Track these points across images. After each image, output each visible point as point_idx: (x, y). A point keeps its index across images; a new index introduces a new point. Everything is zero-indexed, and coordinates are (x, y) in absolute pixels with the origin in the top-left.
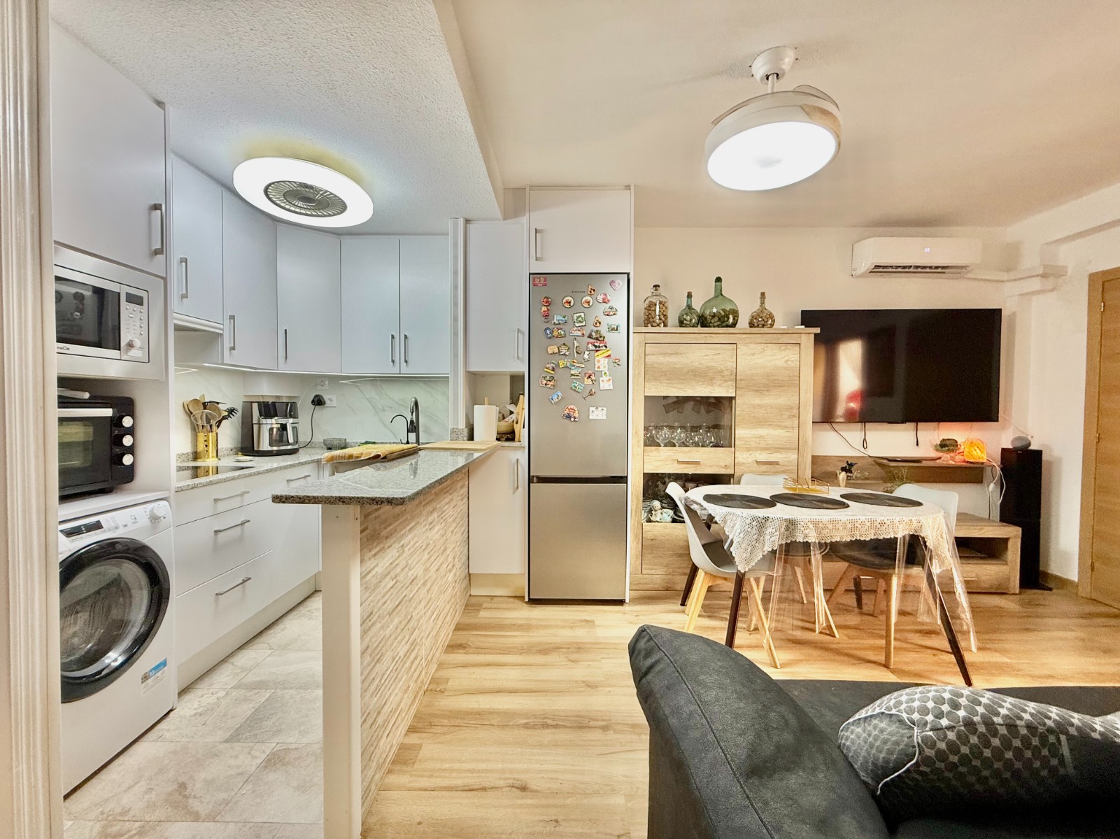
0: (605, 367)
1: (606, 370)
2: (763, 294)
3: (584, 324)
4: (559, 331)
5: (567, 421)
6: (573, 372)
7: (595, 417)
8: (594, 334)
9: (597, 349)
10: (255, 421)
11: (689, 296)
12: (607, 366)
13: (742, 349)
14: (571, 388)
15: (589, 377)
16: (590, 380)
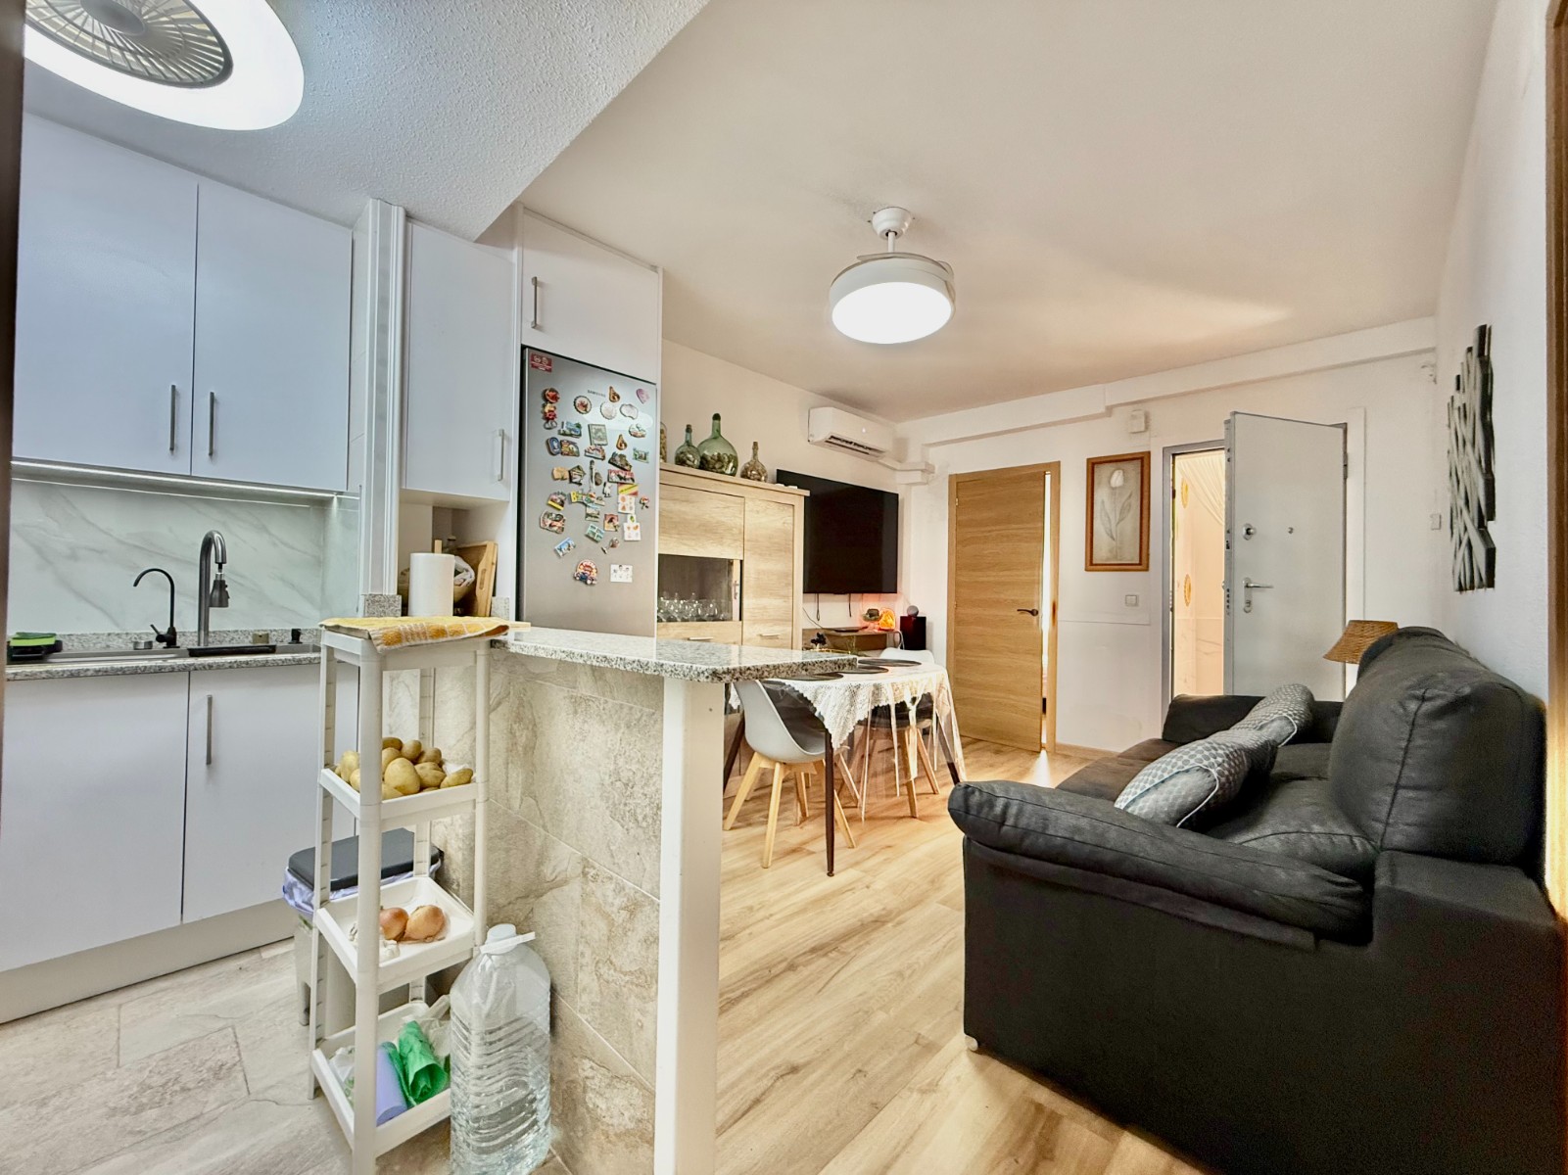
0: (631, 508)
1: (633, 512)
2: (755, 444)
3: (604, 443)
4: (571, 446)
5: (582, 584)
6: (589, 511)
7: (618, 580)
8: (617, 458)
9: (623, 481)
11: (689, 429)
12: (634, 507)
13: (749, 505)
14: (587, 536)
15: (611, 521)
16: (611, 525)
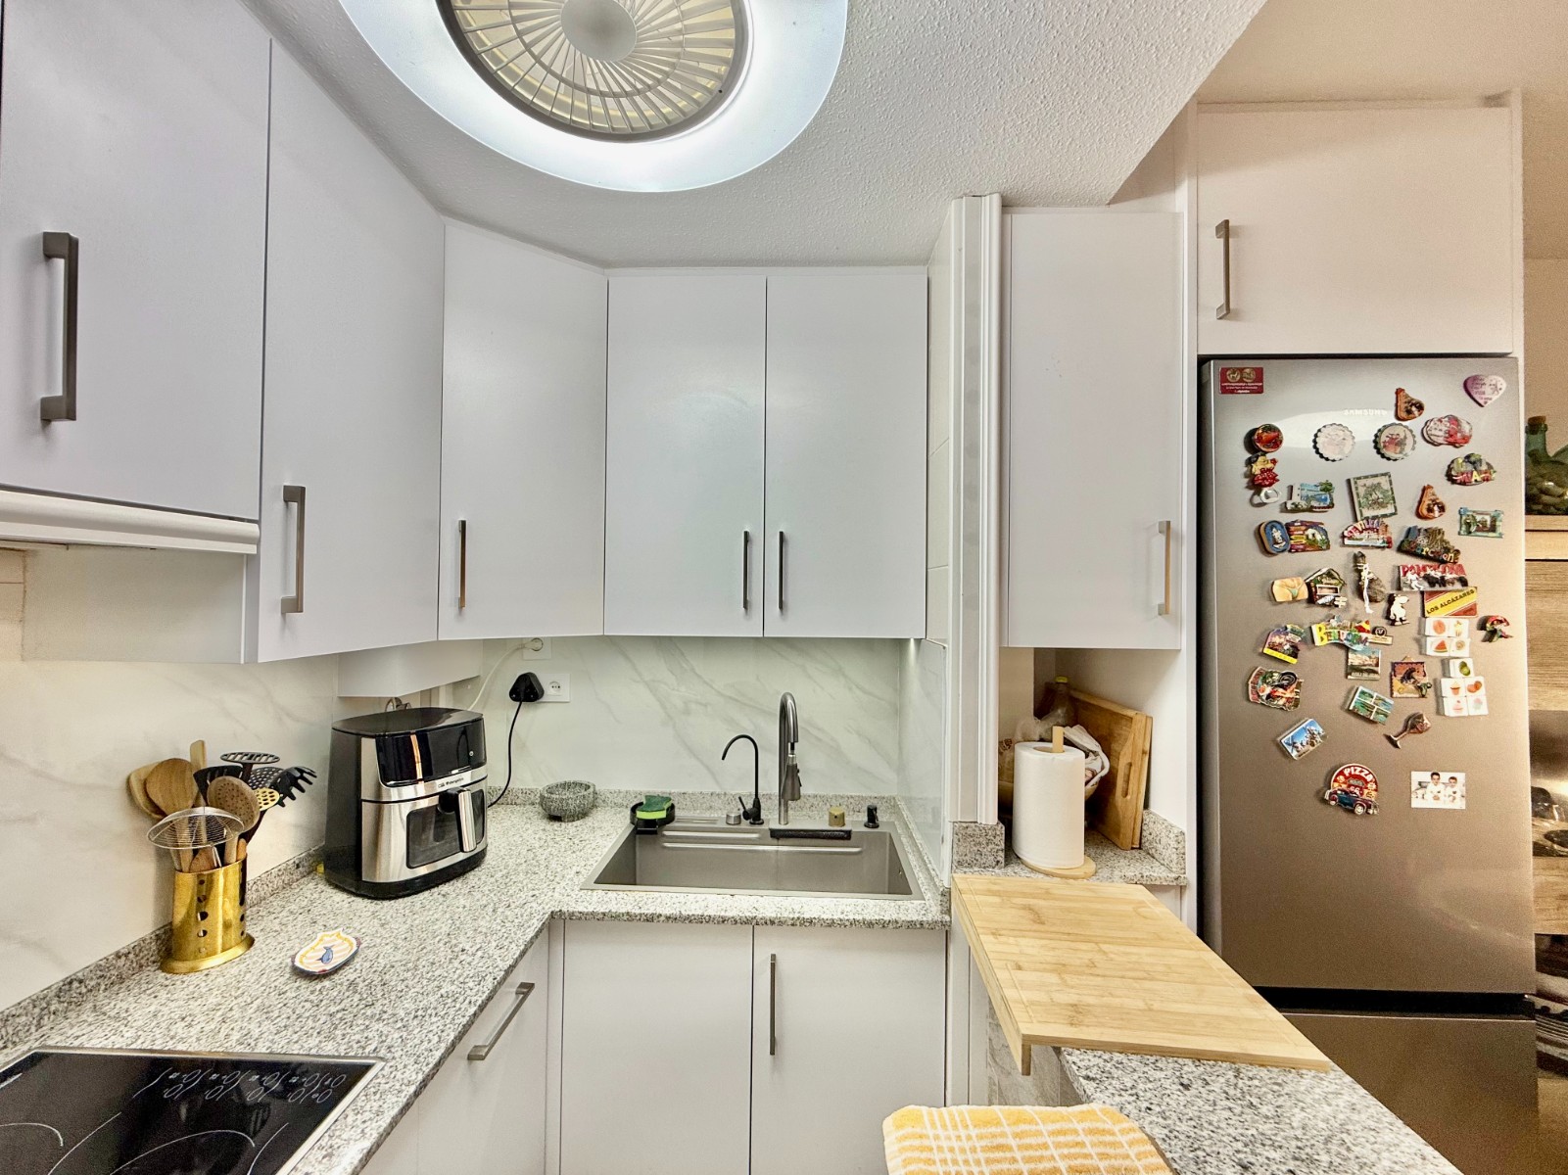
0: (1460, 646)
1: (1464, 651)
3: (1390, 510)
5: (1343, 815)
6: (1354, 660)
8: (1422, 541)
9: (1437, 588)
10: (367, 793)
12: (1466, 640)
14: (1353, 712)
